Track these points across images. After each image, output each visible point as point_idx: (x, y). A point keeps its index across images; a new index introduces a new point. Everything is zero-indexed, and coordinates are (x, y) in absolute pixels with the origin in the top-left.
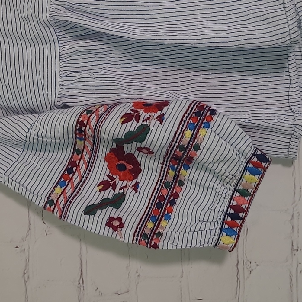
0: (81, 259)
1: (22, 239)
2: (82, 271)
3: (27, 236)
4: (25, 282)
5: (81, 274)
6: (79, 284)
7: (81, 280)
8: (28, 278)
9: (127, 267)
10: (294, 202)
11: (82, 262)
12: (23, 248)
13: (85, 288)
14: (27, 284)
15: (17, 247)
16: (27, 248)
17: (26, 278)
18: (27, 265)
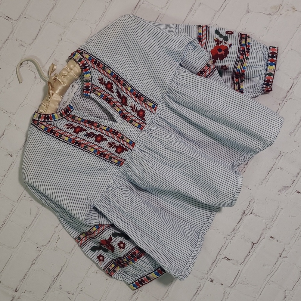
0: (62, 269)
1: (42, 245)
2: (59, 274)
3: (45, 246)
4: (32, 264)
5: (58, 275)
6: (55, 279)
7: (56, 278)
8: (34, 263)
9: (79, 284)
10: (163, 298)
11: (61, 270)
12: (40, 250)
13: (56, 282)
14: (32, 266)
15: (38, 248)
16: (42, 250)
17: (33, 263)
18: (37, 257)
